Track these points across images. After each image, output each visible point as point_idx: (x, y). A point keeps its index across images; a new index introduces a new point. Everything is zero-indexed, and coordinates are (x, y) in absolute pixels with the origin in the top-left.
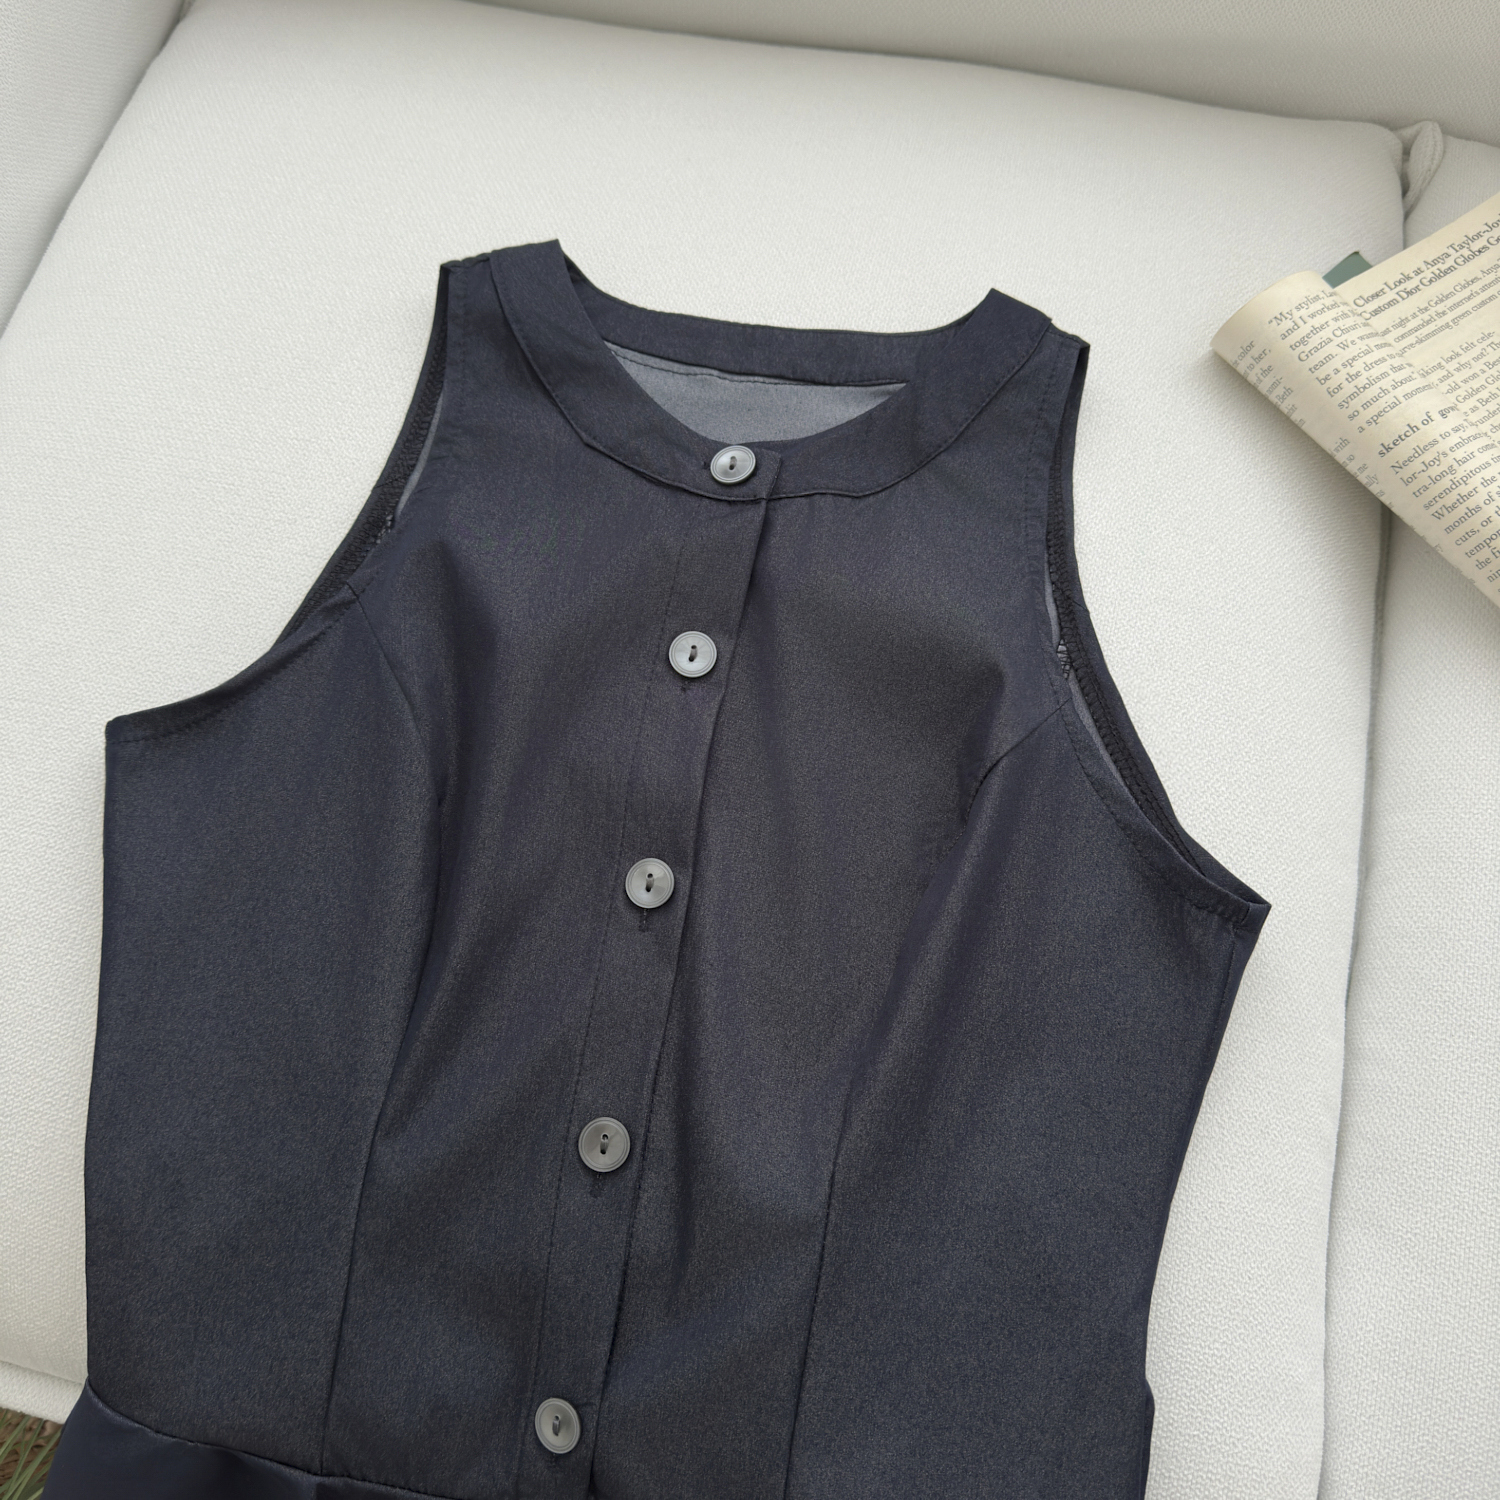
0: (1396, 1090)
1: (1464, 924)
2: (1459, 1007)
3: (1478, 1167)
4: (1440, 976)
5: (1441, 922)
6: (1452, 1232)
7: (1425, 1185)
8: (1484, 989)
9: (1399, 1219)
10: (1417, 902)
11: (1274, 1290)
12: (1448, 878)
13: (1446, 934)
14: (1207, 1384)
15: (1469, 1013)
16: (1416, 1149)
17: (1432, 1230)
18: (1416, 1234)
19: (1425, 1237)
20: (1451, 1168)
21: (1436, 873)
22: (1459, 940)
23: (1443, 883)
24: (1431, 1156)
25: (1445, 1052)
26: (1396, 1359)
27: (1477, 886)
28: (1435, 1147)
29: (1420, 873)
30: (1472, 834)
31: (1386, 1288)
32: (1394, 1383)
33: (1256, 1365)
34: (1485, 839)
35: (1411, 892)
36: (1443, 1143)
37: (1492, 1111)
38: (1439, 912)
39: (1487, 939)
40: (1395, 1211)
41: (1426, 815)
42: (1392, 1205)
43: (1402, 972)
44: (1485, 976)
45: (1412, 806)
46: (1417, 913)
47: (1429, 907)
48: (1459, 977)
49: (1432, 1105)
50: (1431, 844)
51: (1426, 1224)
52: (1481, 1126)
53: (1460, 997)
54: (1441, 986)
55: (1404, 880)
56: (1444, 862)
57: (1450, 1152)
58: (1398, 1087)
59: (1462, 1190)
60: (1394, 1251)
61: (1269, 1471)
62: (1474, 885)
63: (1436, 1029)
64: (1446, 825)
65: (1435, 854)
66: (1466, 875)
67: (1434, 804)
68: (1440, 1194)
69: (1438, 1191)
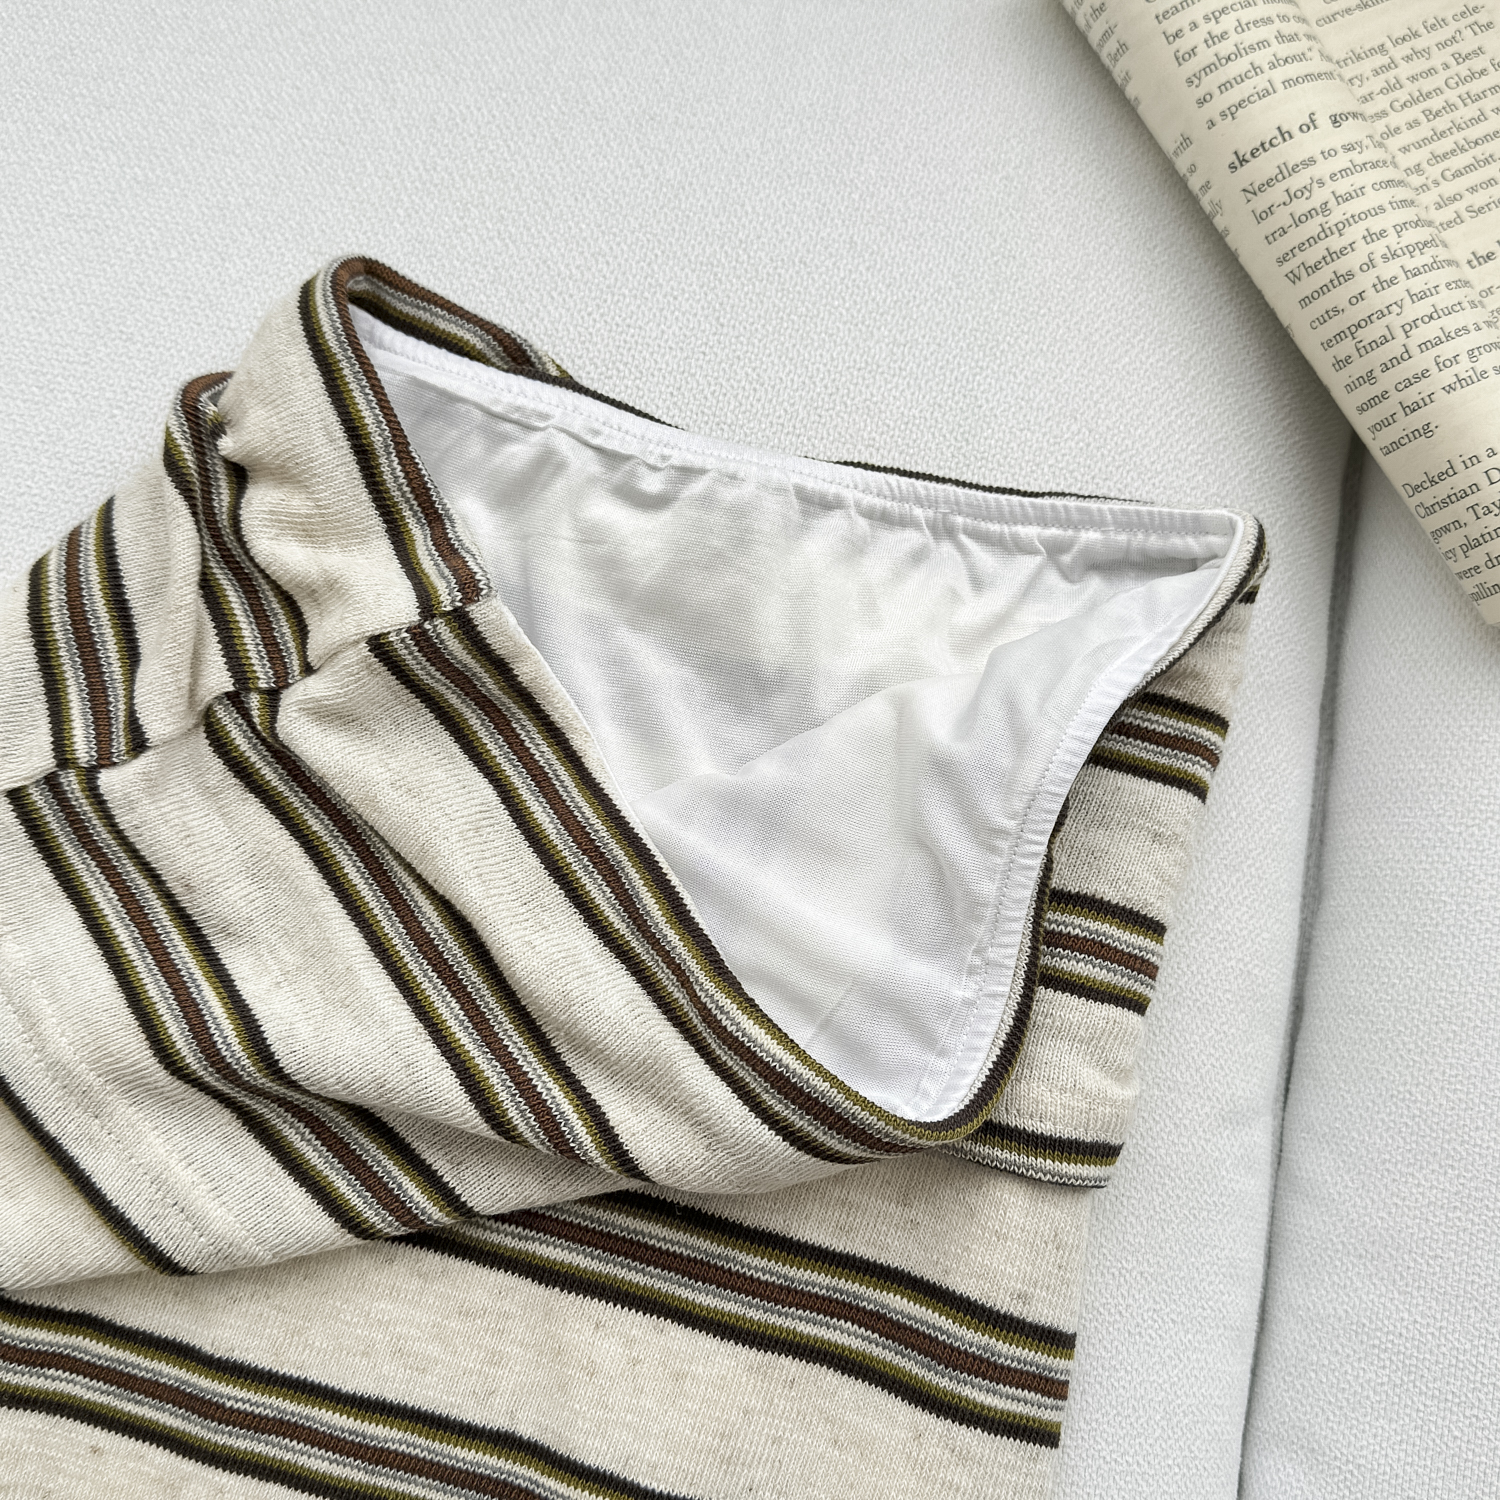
0: (1340, 1247)
1: (1445, 998)
2: (1435, 1127)
3: (1453, 1369)
4: (1409, 1079)
5: (1412, 993)
6: (1412, 1465)
7: (1375, 1392)
8: (1472, 1100)
9: (1337, 1441)
10: (1380, 960)
12: (1425, 924)
13: (1420, 1013)
15: (1447, 1137)
16: (1365, 1338)
18: (1359, 1466)
19: (1372, 1470)
20: (1413, 1369)
21: (1408, 915)
22: (1437, 1023)
23: (1418, 933)
24: (1385, 1351)
25: (1412, 1193)
27: (1467, 939)
28: (1391, 1337)
29: (1387, 916)
30: (1463, 858)
34: (1482, 866)
35: (1372, 946)
36: (1404, 1331)
37: (1476, 1286)
38: (1410, 977)
39: (1478, 1022)
40: (1332, 1429)
41: (1398, 825)
42: (1328, 1419)
43: (1356, 1067)
44: (1473, 1080)
45: (1379, 808)
46: (1379, 977)
47: (1396, 968)
48: (1436, 1079)
49: (1389, 1273)
50: (1403, 871)
51: (1374, 1452)
52: (1460, 1308)
53: (1437, 1110)
54: (1410, 1094)
55: (1365, 924)
56: (1421, 900)
57: (1413, 1346)
58: (1342, 1242)
59: (1429, 1403)
62: (1463, 938)
63: (1400, 1158)
64: (1426, 842)
65: (1408, 887)
66: (1452, 921)
67: (1410, 808)
68: (1396, 1407)
69: (1393, 1404)
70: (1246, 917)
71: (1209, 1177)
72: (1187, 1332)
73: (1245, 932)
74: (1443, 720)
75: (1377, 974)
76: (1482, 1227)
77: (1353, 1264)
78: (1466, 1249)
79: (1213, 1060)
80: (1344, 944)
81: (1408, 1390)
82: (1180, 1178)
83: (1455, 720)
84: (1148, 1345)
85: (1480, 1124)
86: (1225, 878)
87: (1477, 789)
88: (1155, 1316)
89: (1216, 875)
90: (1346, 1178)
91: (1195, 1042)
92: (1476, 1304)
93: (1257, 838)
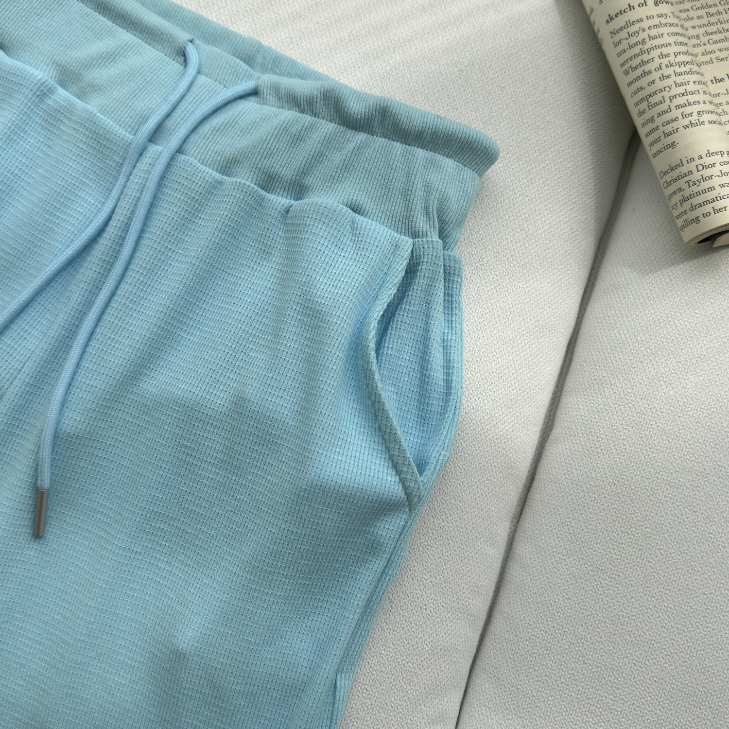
0: (527, 587)
1: (594, 482)
2: (579, 540)
3: (567, 651)
4: (571, 516)
5: (580, 477)
6: (541, 692)
7: (530, 656)
8: (597, 530)
10: (569, 460)
12: (592, 447)
13: (582, 487)
15: (583, 545)
16: (530, 631)
18: (518, 689)
19: (523, 691)
20: (549, 648)
21: (585, 442)
22: (588, 492)
23: (588, 450)
24: (538, 638)
25: (563, 568)
27: (609, 457)
28: (542, 632)
30: (615, 420)
34: (622, 424)
35: (567, 453)
36: (548, 631)
37: (583, 615)
38: (581, 470)
39: (606, 495)
42: (508, 665)
45: (583, 391)
47: (575, 465)
48: (583, 518)
49: (546, 603)
50: (587, 420)
51: (525, 683)
52: (575, 624)
53: (581, 532)
54: (571, 523)
55: (566, 443)
56: (592, 435)
57: (551, 638)
58: (529, 585)
59: (553, 665)
60: (503, 697)
62: (607, 456)
63: (561, 551)
64: (599, 410)
65: (588, 429)
66: (604, 447)
67: (596, 393)
68: (539, 665)
69: (538, 663)
70: (511, 430)
71: (471, 544)
72: (449, 612)
73: (509, 437)
74: (619, 355)
75: (567, 466)
76: (591, 588)
77: (531, 596)
78: (583, 597)
79: (482, 491)
80: (556, 451)
81: (545, 657)
82: (457, 542)
83: (624, 355)
84: (429, 615)
85: (599, 541)
86: (504, 411)
87: (627, 389)
88: (434, 603)
89: (500, 409)
90: (536, 556)
91: (476, 482)
92: (582, 623)
93: (522, 394)
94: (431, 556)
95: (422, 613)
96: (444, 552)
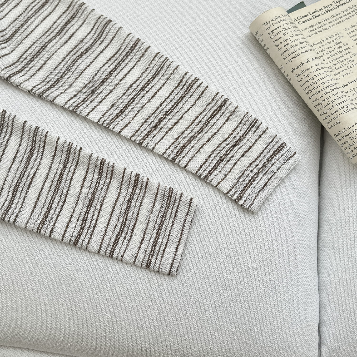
7: (344, 232)
9: (337, 243)
11: (300, 266)
14: (281, 295)
16: (341, 222)
17: (347, 245)
18: (342, 247)
19: (345, 247)
24: (345, 223)
25: (348, 192)
26: (339, 284)
31: (335, 264)
32: (338, 291)
33: (296, 289)
42: (335, 239)
60: (337, 252)
61: (302, 320)
94: (292, 197)
95: (294, 221)
96: (297, 195)
